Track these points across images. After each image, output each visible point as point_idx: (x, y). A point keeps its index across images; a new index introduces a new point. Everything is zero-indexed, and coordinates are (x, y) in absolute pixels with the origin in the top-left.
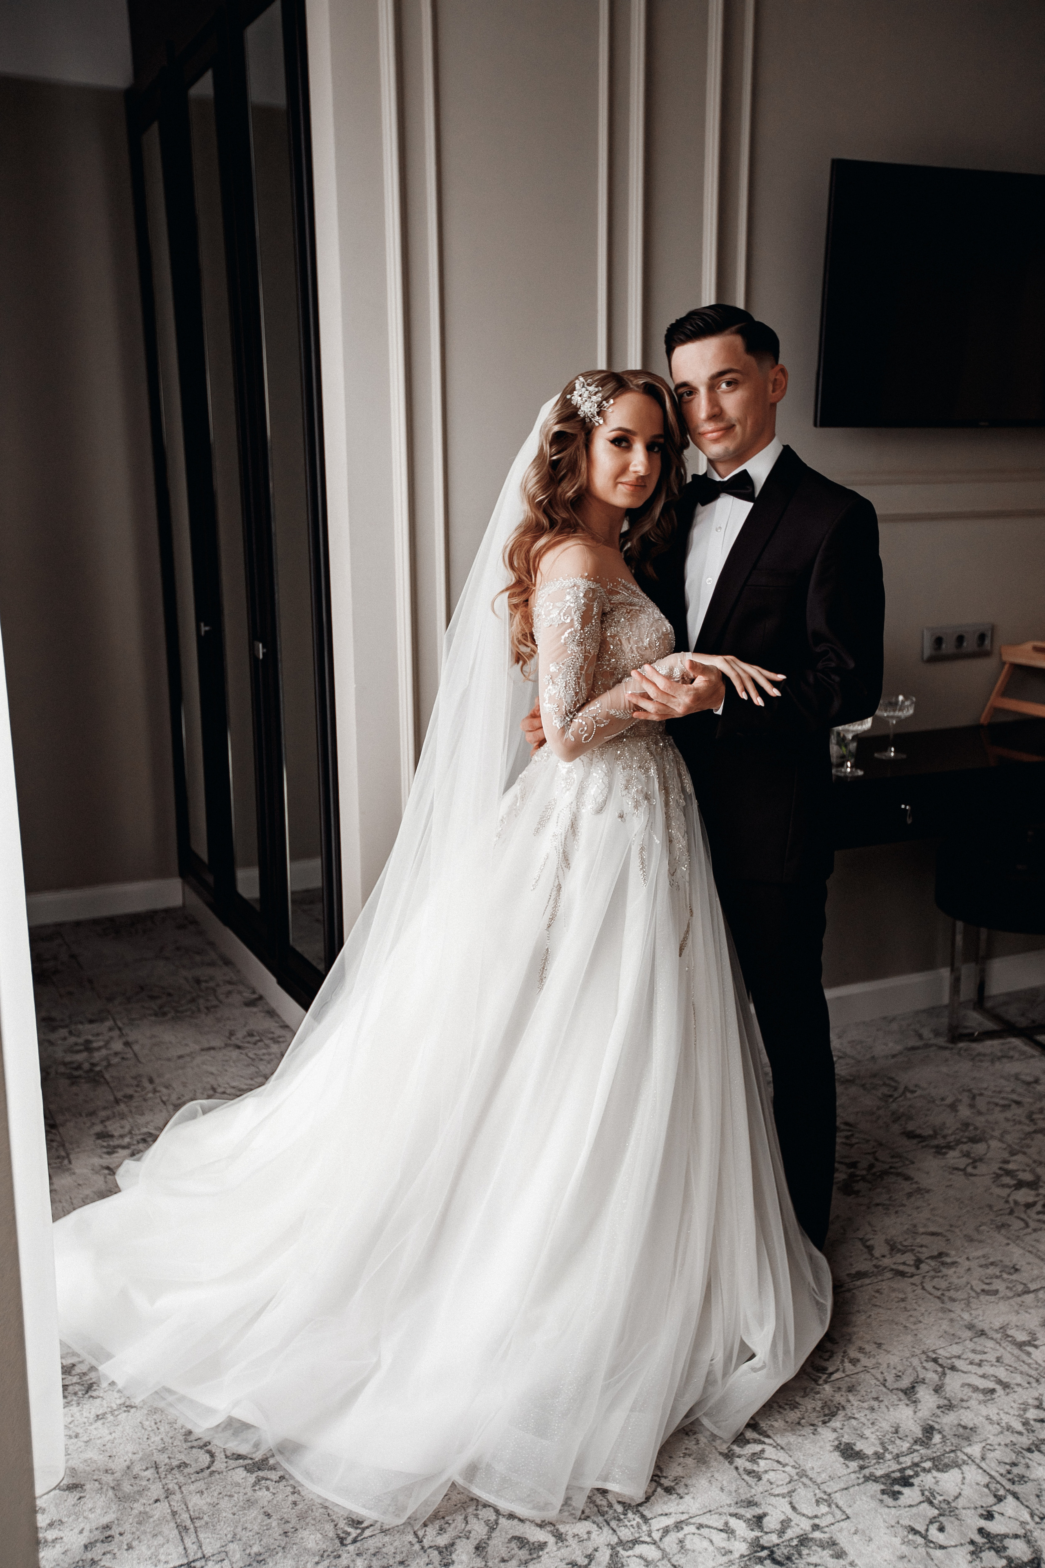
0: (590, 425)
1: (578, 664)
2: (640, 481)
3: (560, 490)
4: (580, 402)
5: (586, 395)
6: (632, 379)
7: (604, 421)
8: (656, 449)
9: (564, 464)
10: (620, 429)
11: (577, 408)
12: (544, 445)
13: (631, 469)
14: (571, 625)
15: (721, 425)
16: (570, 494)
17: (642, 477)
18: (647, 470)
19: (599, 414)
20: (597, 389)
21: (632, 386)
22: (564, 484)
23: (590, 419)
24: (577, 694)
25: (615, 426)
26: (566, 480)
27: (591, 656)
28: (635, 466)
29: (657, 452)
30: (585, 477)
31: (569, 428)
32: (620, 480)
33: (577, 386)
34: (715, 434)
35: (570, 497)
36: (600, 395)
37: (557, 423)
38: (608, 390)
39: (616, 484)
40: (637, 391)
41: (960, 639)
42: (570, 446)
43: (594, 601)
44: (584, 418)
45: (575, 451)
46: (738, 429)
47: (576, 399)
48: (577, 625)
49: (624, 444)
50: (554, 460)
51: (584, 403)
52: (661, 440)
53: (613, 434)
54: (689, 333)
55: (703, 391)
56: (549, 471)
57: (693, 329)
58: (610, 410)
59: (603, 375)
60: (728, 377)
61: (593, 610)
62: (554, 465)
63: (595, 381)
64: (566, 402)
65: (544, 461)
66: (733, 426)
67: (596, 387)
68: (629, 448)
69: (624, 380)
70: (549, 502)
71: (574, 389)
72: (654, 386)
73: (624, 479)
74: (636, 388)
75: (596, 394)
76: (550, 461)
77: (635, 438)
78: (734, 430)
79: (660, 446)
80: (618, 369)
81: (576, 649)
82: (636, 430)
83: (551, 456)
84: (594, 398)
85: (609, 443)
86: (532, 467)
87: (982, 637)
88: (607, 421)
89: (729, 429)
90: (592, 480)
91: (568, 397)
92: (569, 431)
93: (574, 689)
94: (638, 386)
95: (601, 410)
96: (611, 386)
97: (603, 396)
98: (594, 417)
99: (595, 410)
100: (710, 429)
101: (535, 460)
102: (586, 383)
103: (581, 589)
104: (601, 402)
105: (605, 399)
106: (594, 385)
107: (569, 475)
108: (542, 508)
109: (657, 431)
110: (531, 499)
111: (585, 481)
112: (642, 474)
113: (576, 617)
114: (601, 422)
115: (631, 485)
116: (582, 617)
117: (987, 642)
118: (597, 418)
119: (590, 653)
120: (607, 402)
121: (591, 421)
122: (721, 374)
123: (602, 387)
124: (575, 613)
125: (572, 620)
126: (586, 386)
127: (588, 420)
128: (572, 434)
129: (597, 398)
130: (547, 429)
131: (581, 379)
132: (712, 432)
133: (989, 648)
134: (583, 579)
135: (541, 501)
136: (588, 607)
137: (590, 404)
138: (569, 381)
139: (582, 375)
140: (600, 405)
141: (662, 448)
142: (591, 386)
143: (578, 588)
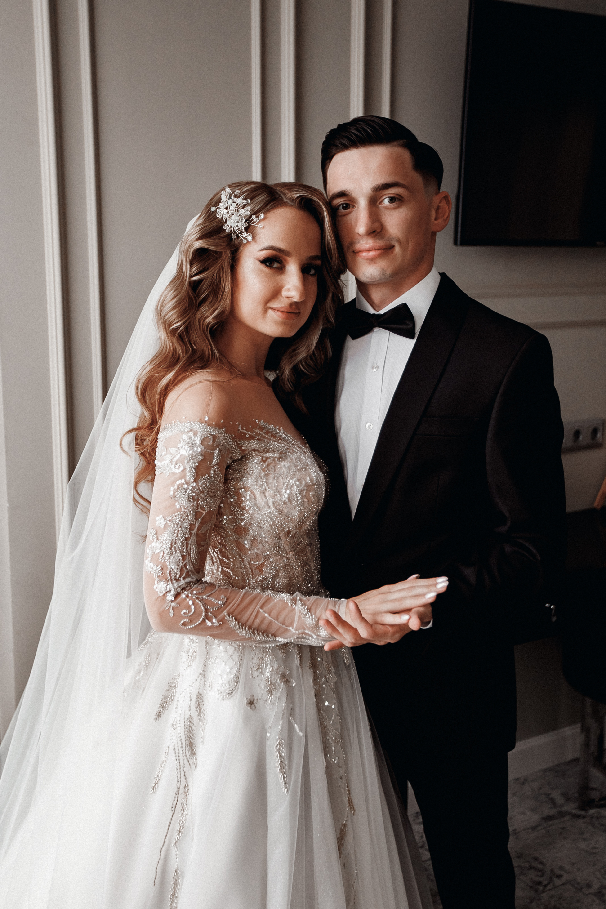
0: (236, 242)
1: (186, 525)
2: (294, 307)
3: (198, 315)
4: (226, 216)
5: (233, 207)
6: (286, 192)
7: (253, 238)
8: (313, 272)
9: (205, 285)
10: (271, 248)
11: (221, 223)
12: (184, 263)
13: (284, 293)
14: (183, 475)
15: (380, 243)
16: (209, 319)
17: (296, 302)
18: (301, 296)
19: (247, 229)
20: (245, 202)
21: (285, 200)
22: (204, 309)
23: (237, 235)
24: (184, 557)
25: (267, 244)
26: (207, 303)
27: (204, 513)
28: (288, 290)
29: (313, 275)
30: (228, 300)
31: (211, 244)
32: (270, 305)
33: (224, 197)
34: (372, 254)
35: (209, 323)
36: (249, 208)
37: (199, 239)
38: (259, 203)
39: (265, 310)
40: (291, 206)
41: (577, 433)
42: (212, 266)
43: (214, 449)
44: (230, 234)
45: (219, 272)
46: (397, 249)
47: (221, 212)
48: (190, 477)
49: (276, 265)
50: (195, 281)
51: (230, 217)
52: (319, 262)
53: (264, 254)
54: (354, 138)
55: (363, 204)
56: (188, 294)
57: (358, 134)
58: (260, 226)
59: (252, 186)
60: (392, 191)
61: (213, 459)
62: (195, 286)
63: (244, 193)
64: (209, 215)
65: (182, 283)
66: (393, 247)
67: (245, 199)
68: (281, 269)
69: (277, 193)
70: (187, 329)
71: (219, 201)
72: (311, 200)
73: (275, 304)
74: (290, 203)
75: (244, 207)
76: (190, 282)
77: (289, 259)
78: (392, 252)
79: (316, 268)
80: (271, 182)
81: (186, 504)
82: (290, 250)
83: (191, 277)
84: (242, 211)
85: (258, 263)
86: (169, 289)
87: (595, 431)
88: (257, 238)
89: (388, 249)
90: (237, 304)
91: (213, 209)
92: (212, 248)
93: (181, 552)
94: (292, 200)
95: (249, 226)
96: (262, 198)
97: (252, 210)
98: (241, 233)
99: (242, 225)
100: (367, 246)
101: (172, 281)
102: (233, 195)
103: (200, 434)
104: (250, 217)
105: (255, 214)
106: (242, 197)
107: (211, 298)
108: (177, 335)
109: (314, 252)
110: (166, 325)
111: (228, 307)
112: (296, 300)
113: (189, 467)
114: (250, 238)
115: (283, 312)
116: (197, 468)
117: (599, 435)
118: (245, 234)
119: (202, 508)
120: (257, 217)
121: (238, 237)
122: (386, 186)
123: (251, 199)
124: (188, 462)
125: (184, 469)
126: (233, 198)
127: (234, 236)
128: (216, 252)
129: (245, 212)
130: (187, 245)
131: (228, 190)
132: (369, 250)
133: (600, 440)
134: (201, 423)
135: (177, 329)
136: (206, 457)
137: (238, 218)
138: (214, 193)
139: (230, 186)
140: (248, 220)
141: (318, 270)
142: (239, 197)
143: (195, 434)
